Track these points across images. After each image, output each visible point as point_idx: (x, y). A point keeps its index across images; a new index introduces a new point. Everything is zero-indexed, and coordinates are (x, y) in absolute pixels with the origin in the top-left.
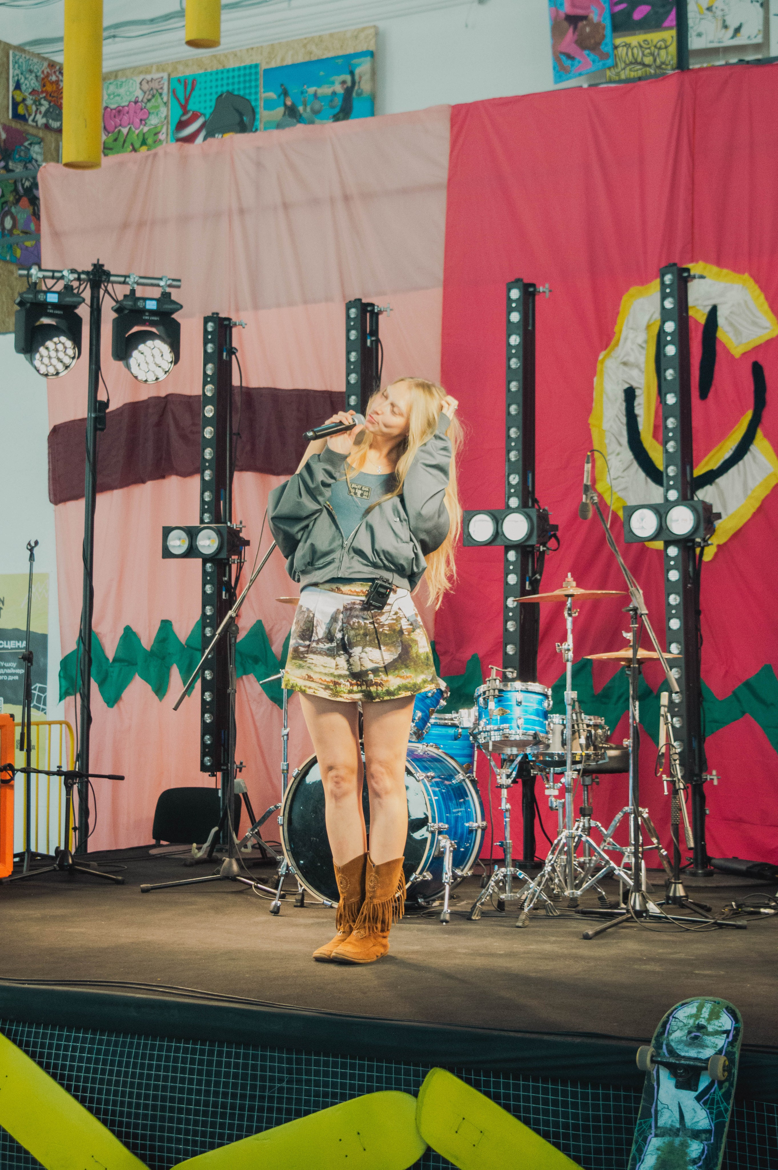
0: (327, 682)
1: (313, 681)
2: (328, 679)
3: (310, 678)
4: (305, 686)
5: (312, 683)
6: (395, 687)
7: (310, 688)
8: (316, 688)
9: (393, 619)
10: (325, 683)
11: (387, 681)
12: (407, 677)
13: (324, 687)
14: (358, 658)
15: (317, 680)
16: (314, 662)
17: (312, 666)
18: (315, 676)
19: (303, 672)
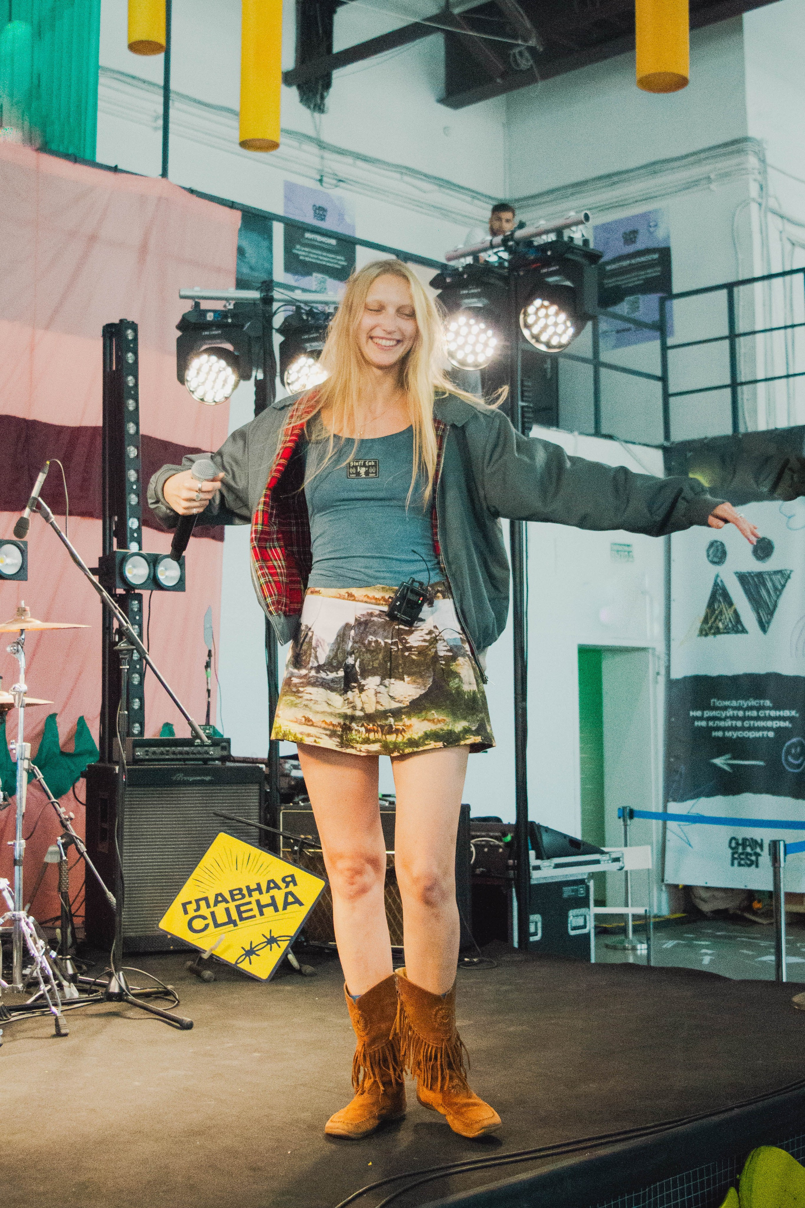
0: (334, 725)
1: (312, 725)
2: (336, 721)
3: (308, 721)
4: (301, 733)
5: (312, 728)
6: (421, 734)
7: (309, 735)
8: (318, 735)
9: (425, 641)
10: (331, 727)
11: (411, 726)
12: (439, 721)
13: (328, 732)
14: (373, 692)
15: (319, 725)
16: (313, 697)
17: (311, 704)
18: (315, 718)
19: (300, 714)
